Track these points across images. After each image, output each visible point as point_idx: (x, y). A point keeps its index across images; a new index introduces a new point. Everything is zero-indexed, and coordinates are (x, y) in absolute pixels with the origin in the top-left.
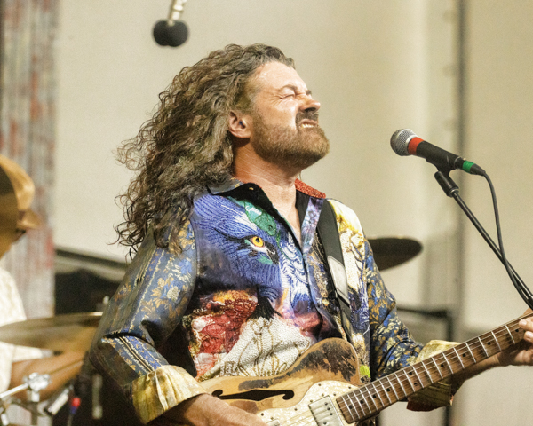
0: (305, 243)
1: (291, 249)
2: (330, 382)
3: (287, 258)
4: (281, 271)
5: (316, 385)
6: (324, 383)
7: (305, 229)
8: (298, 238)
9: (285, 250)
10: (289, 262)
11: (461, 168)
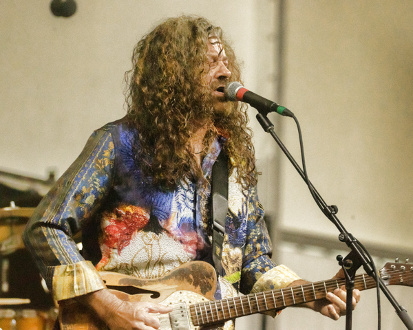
2: (190, 292)
3: (183, 188)
5: (178, 292)
6: (185, 293)
10: (183, 191)
11: (276, 111)
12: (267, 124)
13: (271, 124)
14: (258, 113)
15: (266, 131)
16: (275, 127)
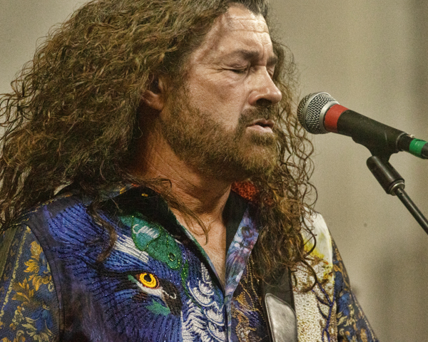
0: (230, 279)
1: (204, 290)
3: (197, 304)
4: (184, 326)
7: (232, 256)
8: (218, 271)
9: (194, 292)
10: (198, 311)
11: (407, 149)
12: (390, 178)
13: (398, 178)
14: (370, 155)
15: (388, 192)
16: (406, 183)
